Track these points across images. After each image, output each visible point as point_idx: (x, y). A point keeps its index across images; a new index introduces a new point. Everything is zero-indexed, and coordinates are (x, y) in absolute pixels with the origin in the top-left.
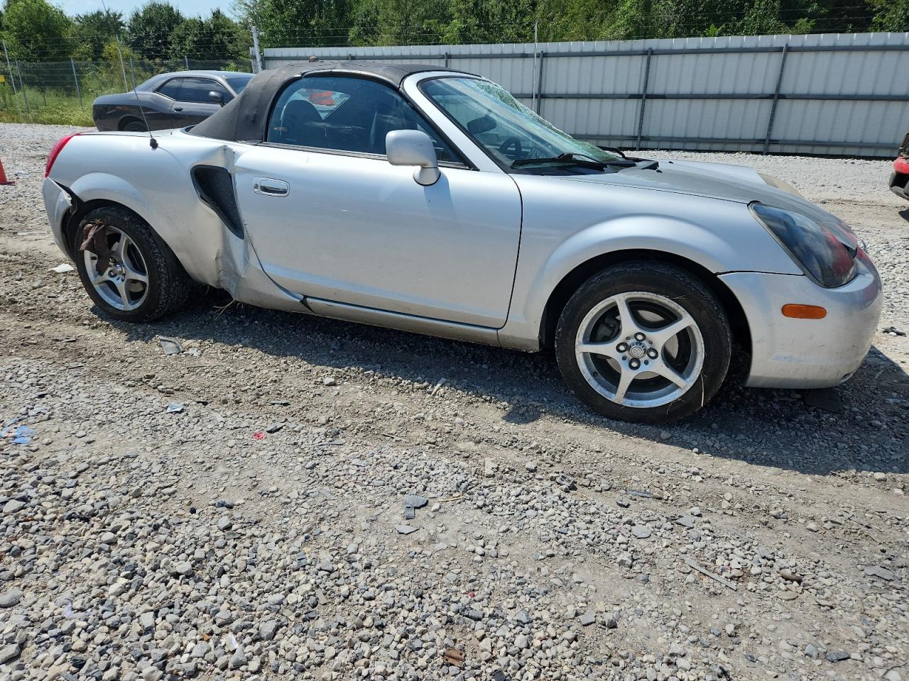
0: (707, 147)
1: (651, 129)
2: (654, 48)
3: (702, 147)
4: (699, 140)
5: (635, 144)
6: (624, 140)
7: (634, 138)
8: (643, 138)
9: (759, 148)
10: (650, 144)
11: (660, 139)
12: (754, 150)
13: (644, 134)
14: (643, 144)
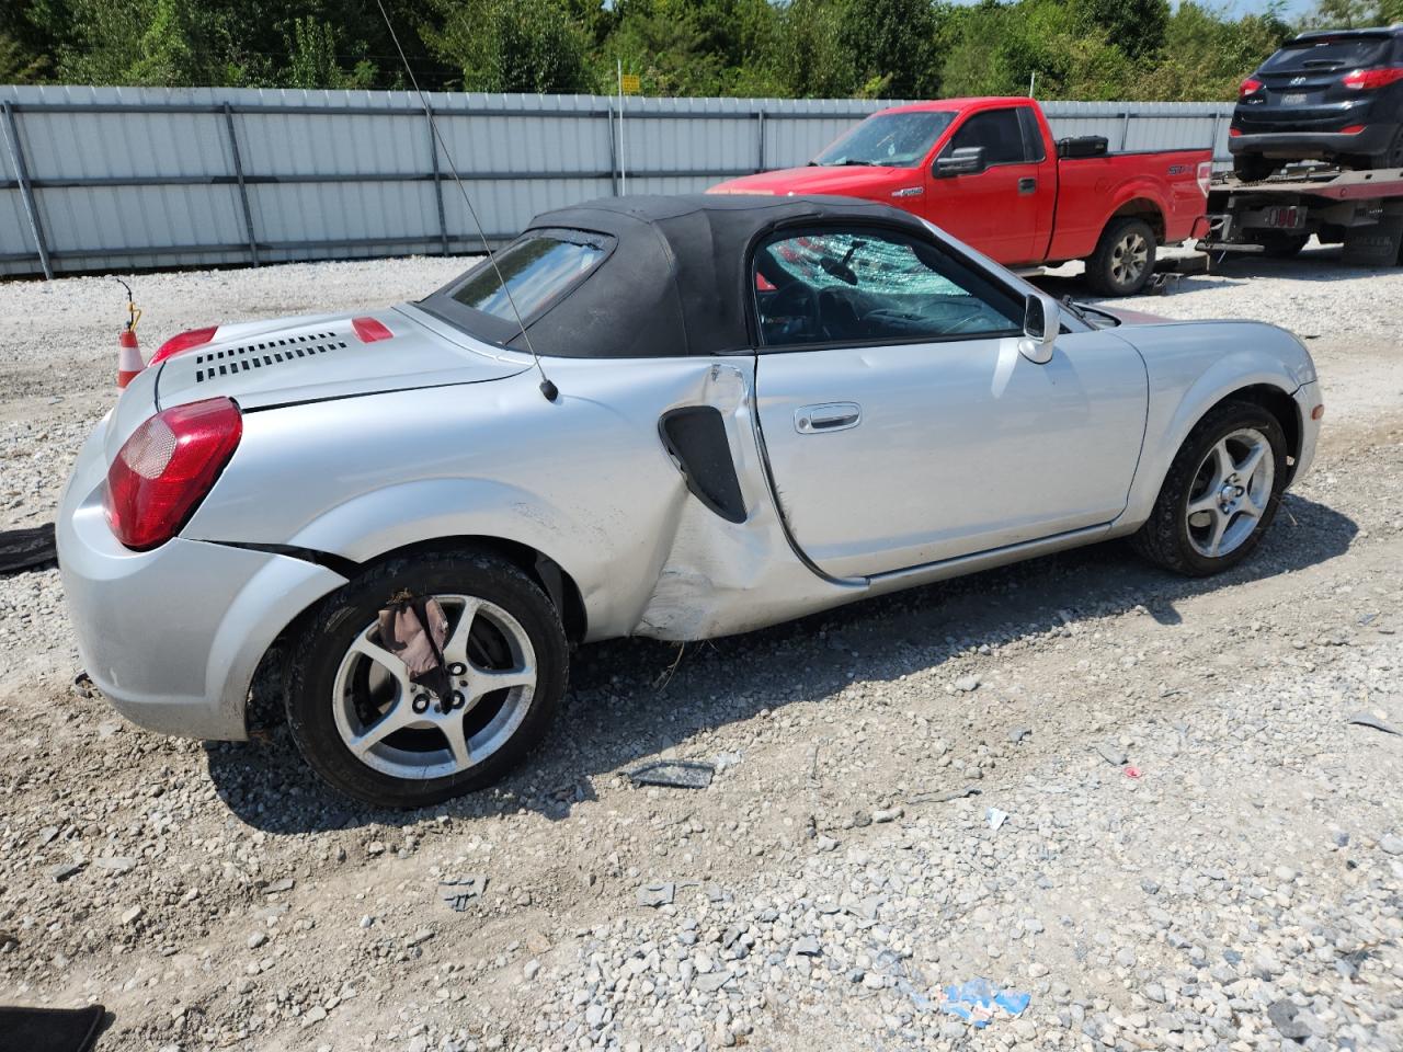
0: (364, 252)
1: (269, 231)
2: (232, 102)
3: (356, 252)
4: (349, 243)
5: (249, 257)
6: (227, 251)
7: (244, 247)
8: (260, 247)
9: (436, 248)
10: (274, 255)
11: (288, 246)
12: (431, 251)
13: (259, 239)
14: (263, 256)
